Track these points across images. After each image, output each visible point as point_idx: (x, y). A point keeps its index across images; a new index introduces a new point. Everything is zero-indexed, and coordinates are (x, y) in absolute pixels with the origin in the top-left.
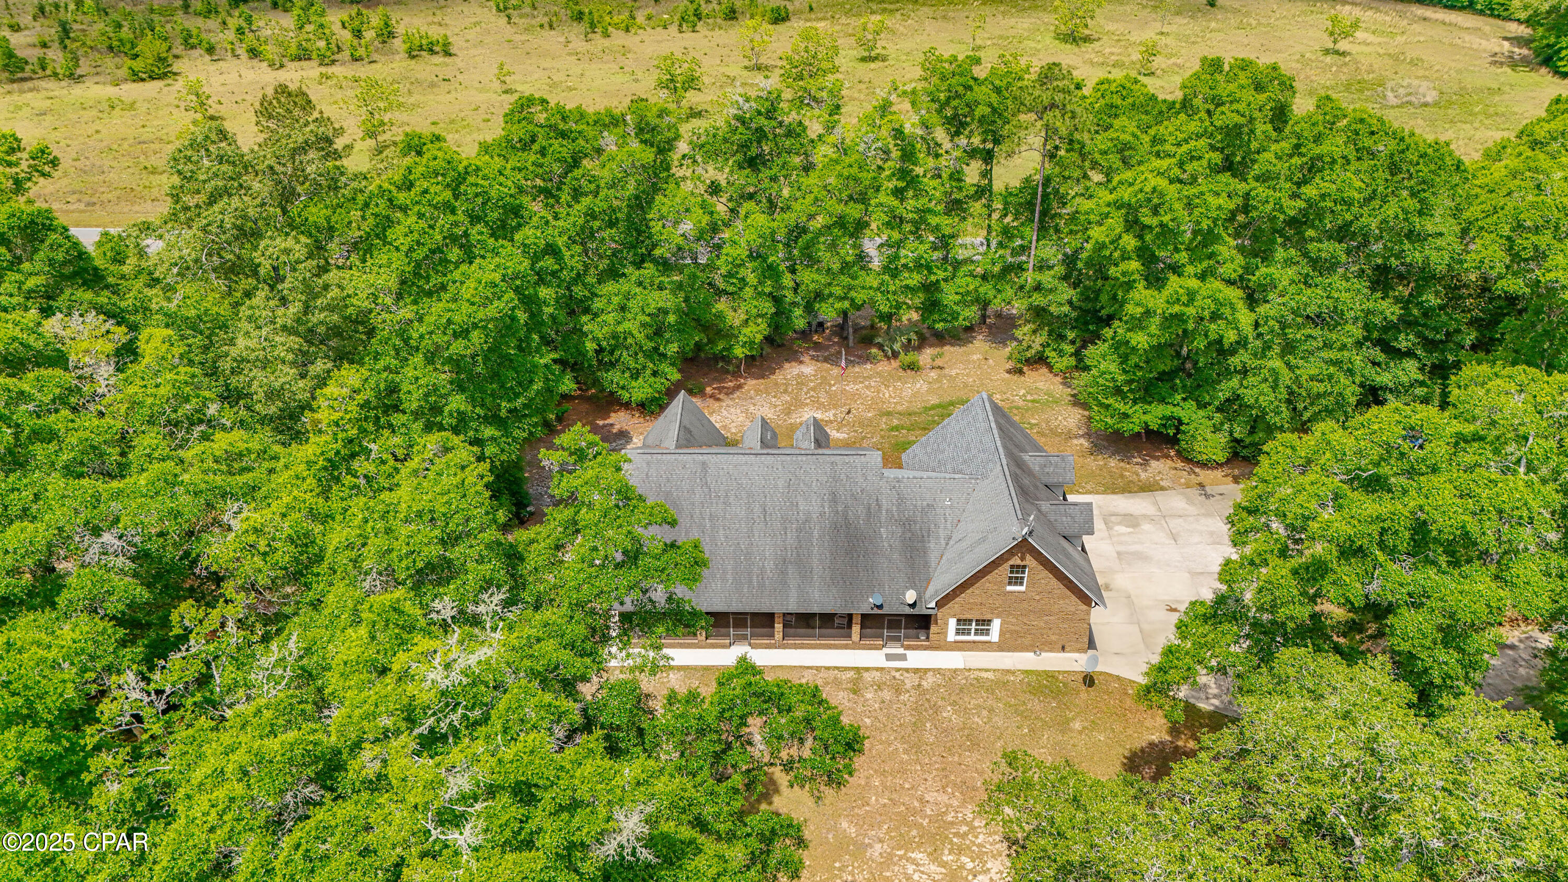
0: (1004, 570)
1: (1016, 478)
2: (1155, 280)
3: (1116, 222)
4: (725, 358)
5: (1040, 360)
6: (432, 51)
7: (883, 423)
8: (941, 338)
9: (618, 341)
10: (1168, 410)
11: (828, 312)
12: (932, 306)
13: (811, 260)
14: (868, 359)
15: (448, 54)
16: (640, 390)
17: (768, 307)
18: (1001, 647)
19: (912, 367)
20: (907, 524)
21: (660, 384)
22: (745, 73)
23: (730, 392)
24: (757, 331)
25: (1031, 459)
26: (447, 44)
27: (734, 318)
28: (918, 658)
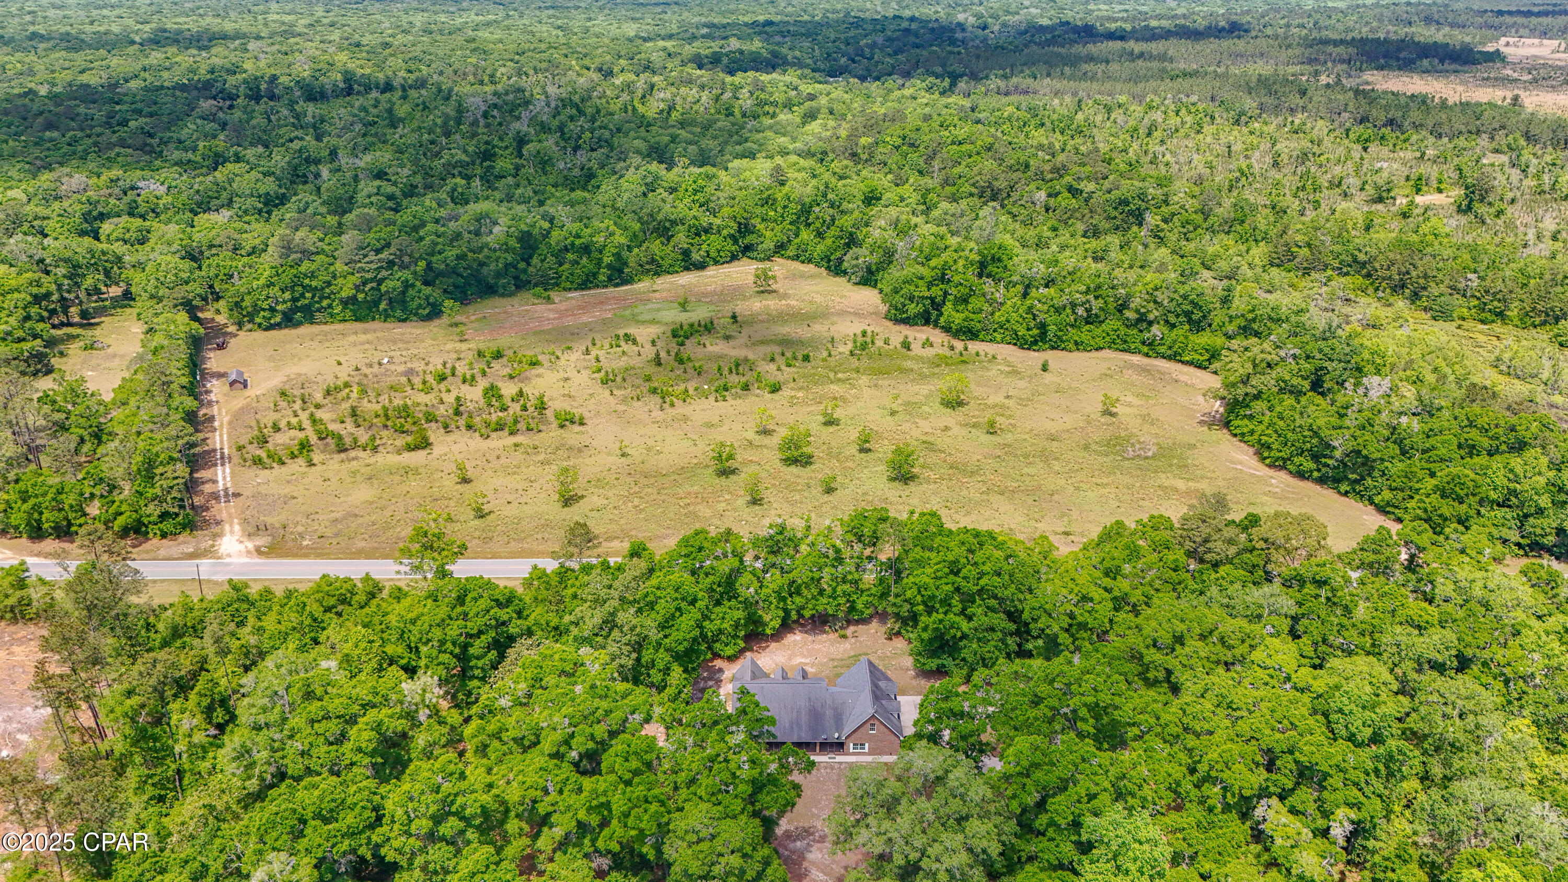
0: (868, 725)
1: (873, 692)
2: (929, 614)
3: (915, 590)
4: (763, 634)
5: (898, 634)
6: (573, 422)
7: (831, 664)
8: (858, 622)
9: (721, 631)
10: (940, 662)
11: (807, 614)
12: (852, 609)
13: (798, 593)
14: (825, 632)
15: (582, 424)
16: (729, 651)
17: (781, 614)
18: (869, 754)
19: (844, 636)
20: (835, 709)
21: (737, 648)
22: (757, 437)
23: (764, 648)
24: (776, 623)
25: (882, 684)
26: (582, 418)
27: (766, 618)
28: (839, 758)
